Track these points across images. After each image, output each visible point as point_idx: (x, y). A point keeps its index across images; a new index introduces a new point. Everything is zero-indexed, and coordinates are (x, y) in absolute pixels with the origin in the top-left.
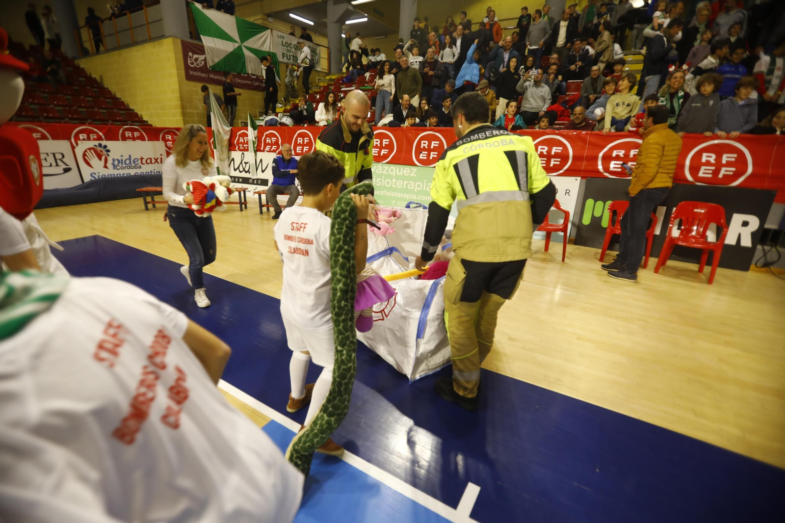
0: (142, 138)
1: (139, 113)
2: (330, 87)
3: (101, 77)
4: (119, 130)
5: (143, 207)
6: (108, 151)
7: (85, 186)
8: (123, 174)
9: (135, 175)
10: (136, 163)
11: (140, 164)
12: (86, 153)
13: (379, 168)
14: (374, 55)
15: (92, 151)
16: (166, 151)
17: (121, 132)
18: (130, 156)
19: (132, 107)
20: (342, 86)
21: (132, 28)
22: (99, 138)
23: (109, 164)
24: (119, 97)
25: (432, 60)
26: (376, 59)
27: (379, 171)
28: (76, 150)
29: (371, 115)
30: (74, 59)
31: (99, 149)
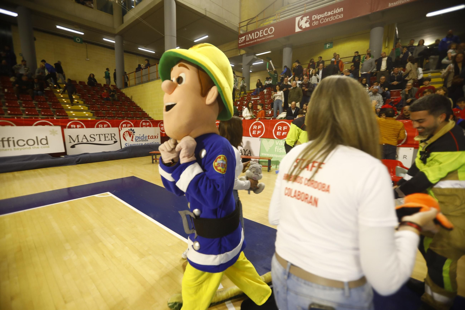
0: (150, 126)
1: (148, 113)
2: (245, 98)
3: (132, 97)
4: (140, 122)
5: (151, 161)
6: (134, 132)
7: (122, 150)
8: (140, 144)
9: (145, 145)
10: (146, 138)
11: (148, 139)
12: (125, 134)
13: (281, 142)
14: (268, 81)
15: (127, 132)
16: (161, 132)
17: (141, 123)
18: (144, 135)
19: (144, 110)
20: (251, 97)
21: (149, 74)
22: (131, 126)
23: (134, 139)
24: (139, 106)
25: (306, 83)
26: (269, 82)
27: (281, 144)
28: (121, 132)
29: (271, 113)
30: (121, 89)
31: (131, 131)
